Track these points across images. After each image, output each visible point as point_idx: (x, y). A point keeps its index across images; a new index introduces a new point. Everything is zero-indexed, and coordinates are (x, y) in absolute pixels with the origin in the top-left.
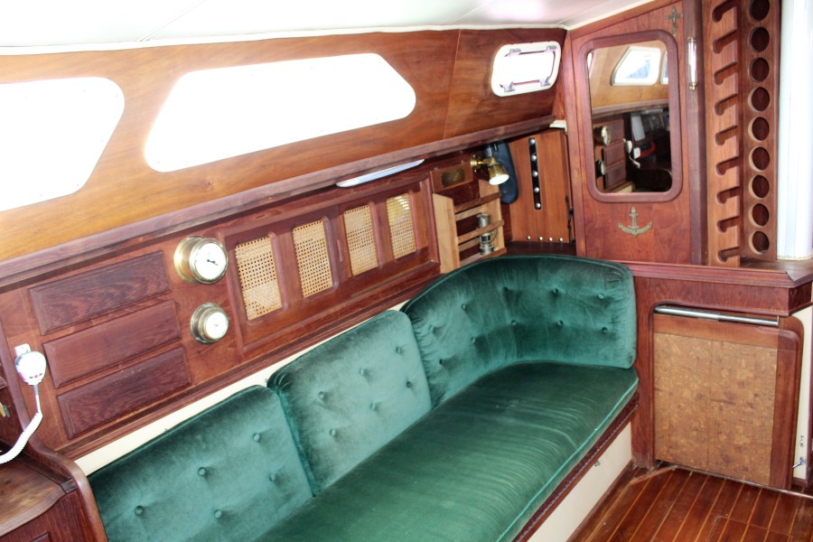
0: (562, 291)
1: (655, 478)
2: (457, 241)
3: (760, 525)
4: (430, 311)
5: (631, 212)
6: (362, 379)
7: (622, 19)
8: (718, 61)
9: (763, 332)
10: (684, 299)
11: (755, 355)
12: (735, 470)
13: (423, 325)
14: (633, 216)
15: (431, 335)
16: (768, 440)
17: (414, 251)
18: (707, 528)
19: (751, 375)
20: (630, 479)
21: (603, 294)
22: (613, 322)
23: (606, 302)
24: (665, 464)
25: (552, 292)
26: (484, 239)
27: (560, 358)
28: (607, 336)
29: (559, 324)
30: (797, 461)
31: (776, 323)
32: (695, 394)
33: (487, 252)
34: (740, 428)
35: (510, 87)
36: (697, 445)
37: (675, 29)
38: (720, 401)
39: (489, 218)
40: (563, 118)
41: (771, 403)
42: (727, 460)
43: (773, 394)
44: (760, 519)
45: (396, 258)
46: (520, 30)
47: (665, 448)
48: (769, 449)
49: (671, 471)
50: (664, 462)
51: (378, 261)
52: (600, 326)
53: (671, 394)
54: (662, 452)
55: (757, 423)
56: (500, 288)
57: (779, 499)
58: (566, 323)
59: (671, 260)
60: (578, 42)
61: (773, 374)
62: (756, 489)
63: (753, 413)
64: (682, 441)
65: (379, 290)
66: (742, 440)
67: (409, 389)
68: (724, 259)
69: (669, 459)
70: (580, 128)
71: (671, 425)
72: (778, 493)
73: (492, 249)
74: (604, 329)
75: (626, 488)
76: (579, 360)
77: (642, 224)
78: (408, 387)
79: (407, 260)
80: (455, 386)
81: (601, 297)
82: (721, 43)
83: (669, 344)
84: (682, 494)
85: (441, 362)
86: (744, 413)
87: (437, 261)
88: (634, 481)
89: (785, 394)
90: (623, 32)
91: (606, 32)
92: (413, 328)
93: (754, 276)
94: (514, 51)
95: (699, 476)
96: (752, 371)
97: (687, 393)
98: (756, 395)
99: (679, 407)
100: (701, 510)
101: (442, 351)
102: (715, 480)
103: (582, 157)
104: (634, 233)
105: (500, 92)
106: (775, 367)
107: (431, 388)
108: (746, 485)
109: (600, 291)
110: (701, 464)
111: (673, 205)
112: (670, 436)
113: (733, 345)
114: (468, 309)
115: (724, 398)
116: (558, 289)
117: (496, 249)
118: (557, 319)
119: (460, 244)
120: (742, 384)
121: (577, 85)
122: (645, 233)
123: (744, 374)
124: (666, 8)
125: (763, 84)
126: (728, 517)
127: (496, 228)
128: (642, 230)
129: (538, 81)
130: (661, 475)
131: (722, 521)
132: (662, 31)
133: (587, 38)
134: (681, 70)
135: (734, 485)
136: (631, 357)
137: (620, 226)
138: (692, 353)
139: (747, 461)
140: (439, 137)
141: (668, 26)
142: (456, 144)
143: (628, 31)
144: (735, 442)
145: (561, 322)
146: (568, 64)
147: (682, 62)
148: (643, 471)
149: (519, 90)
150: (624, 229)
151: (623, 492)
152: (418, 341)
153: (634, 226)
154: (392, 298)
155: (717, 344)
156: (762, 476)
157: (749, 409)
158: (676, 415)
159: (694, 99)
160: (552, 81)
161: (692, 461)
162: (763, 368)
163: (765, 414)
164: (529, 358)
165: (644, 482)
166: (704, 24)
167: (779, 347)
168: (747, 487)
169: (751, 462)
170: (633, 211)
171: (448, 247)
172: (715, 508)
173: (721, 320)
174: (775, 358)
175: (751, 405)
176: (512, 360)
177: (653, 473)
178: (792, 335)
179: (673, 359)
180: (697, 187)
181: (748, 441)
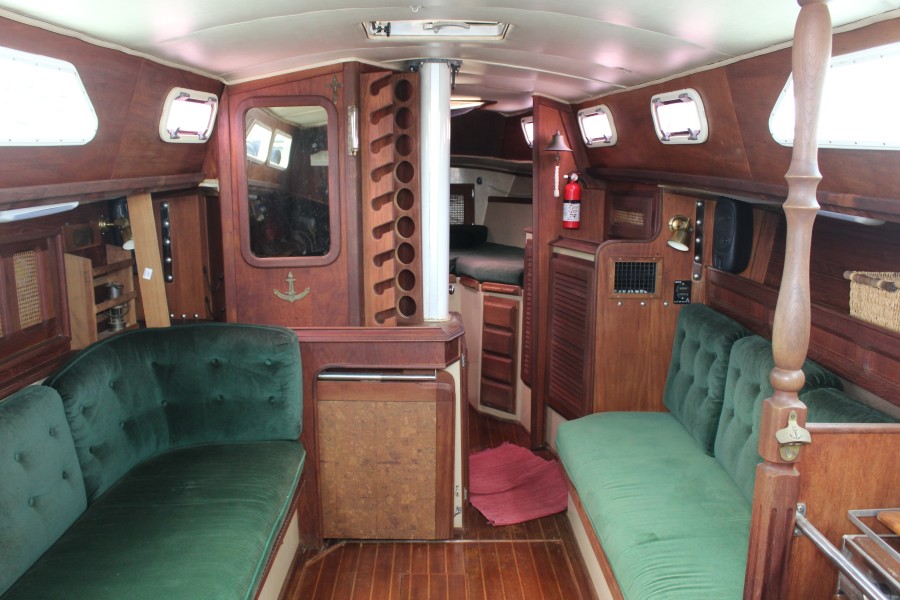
0: (223, 360)
1: (328, 556)
2: (95, 309)
3: (438, 572)
4: (79, 387)
5: (288, 278)
6: (17, 467)
7: (284, 81)
8: (376, 132)
9: (423, 388)
10: (349, 361)
11: (416, 411)
12: (404, 531)
13: (73, 404)
14: (290, 281)
15: (81, 416)
16: (432, 494)
17: (40, 322)
18: (395, 586)
19: (414, 431)
20: (305, 561)
21: (270, 360)
22: (283, 389)
23: (275, 367)
24: (333, 541)
25: (211, 363)
26: (113, 311)
27: (220, 439)
28: (277, 405)
29: (219, 399)
30: (456, 511)
31: (434, 377)
32: (361, 460)
33: (118, 328)
34: (406, 487)
35: (176, 133)
36: (365, 514)
37: (335, 98)
38: (385, 463)
39: (121, 288)
40: (216, 176)
41: (432, 457)
42: (396, 523)
43: (434, 447)
44: (436, 568)
45: (22, 328)
46: (190, 73)
47: (333, 523)
48: (433, 502)
49: (341, 548)
50: (332, 539)
51: (5, 330)
52: (267, 395)
53: (337, 464)
54: (331, 529)
55: (422, 478)
56: (149, 363)
57: (446, 548)
58: (227, 397)
59: (329, 323)
60: (236, 100)
61: (434, 427)
62: (424, 545)
63: (416, 470)
64: (351, 512)
65: (10, 363)
66: (408, 499)
67: (65, 481)
68: (381, 322)
69: (338, 534)
70: (235, 189)
71: (338, 498)
72: (444, 544)
73: (124, 325)
74: (271, 398)
75: (304, 570)
76: (242, 437)
77: (299, 290)
78: (64, 478)
79: (35, 329)
80: (108, 477)
81: (269, 363)
82: (377, 116)
83: (334, 411)
84: (361, 563)
85: (91, 450)
86: (409, 471)
87: (67, 335)
88: (309, 563)
89: (445, 445)
90: (284, 94)
91: (265, 92)
92: (65, 407)
93: (409, 334)
94: (185, 95)
95: (370, 544)
96: (414, 427)
97: (353, 461)
98: (419, 451)
99: (345, 476)
100: (384, 573)
101: (92, 436)
102: (386, 544)
103: (236, 219)
104: (292, 300)
105: (166, 138)
106: (435, 419)
107: (86, 480)
108: (414, 544)
109: (266, 358)
110: (370, 532)
111: (332, 269)
112: (337, 509)
113: (396, 404)
114: (116, 386)
115: (390, 459)
116: (218, 358)
117: (128, 325)
118: (216, 393)
119: (97, 314)
120: (406, 442)
121: (233, 143)
122: (302, 299)
123: (408, 431)
124: (328, 77)
125: (407, 158)
126: (410, 572)
127: (128, 302)
128: (299, 297)
129: (196, 133)
130: (334, 552)
131: (407, 577)
132: (324, 97)
133: (245, 96)
134: (341, 135)
135: (403, 545)
136: (299, 427)
137: (276, 292)
138: (356, 417)
139: (414, 519)
140: (107, 177)
141: (328, 92)
142: (124, 187)
143: (289, 94)
144: (403, 502)
145: (221, 397)
146: (224, 121)
147: (341, 129)
148: (314, 552)
149: (184, 139)
150: (281, 296)
151: (302, 575)
152: (70, 423)
153: (292, 291)
154: (30, 373)
155: (380, 404)
156: (429, 529)
157: (414, 466)
158: (343, 486)
159: (353, 164)
160: (208, 135)
161: (361, 532)
162: (424, 422)
163: (427, 468)
164: (185, 444)
165: (321, 560)
166: (362, 97)
167: (438, 401)
168: (416, 546)
169: (418, 519)
170: (290, 275)
171: (83, 318)
172: (395, 568)
173: (383, 380)
174: (434, 412)
175: (415, 461)
176: (165, 447)
177: (324, 552)
178: (447, 387)
179: (337, 427)
180: (355, 251)
181: (414, 498)
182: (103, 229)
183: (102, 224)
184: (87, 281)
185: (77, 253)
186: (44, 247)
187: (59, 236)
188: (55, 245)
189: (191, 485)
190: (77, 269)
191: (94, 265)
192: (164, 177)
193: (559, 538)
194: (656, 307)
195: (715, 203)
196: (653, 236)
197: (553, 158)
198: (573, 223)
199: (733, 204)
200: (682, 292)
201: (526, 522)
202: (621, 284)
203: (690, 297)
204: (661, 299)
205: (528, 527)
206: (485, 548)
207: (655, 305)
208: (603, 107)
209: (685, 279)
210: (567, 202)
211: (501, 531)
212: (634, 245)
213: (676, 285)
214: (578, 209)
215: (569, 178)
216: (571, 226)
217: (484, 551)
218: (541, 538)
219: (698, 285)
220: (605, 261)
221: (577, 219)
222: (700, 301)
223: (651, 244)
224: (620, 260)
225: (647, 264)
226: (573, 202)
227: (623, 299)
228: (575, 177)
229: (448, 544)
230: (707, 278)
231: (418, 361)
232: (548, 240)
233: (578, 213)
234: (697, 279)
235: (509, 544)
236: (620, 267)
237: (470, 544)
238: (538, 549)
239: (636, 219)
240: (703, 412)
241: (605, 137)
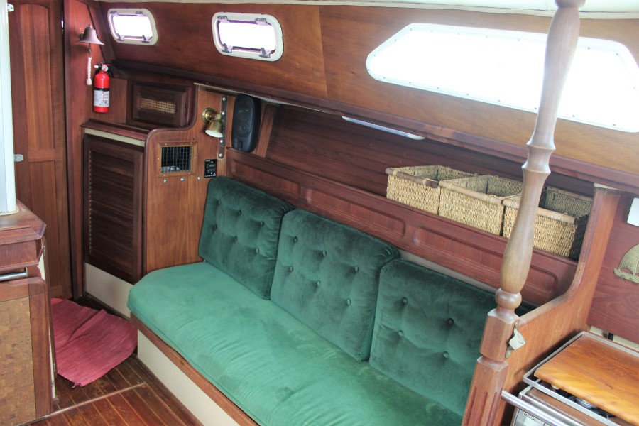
9: (14, 286)
11: (8, 310)
16: (31, 380)
19: (7, 329)
31: (25, 274)
41: (28, 348)
43: (30, 338)
48: (32, 387)
55: (18, 370)
57: (49, 424)
61: (28, 320)
63: (13, 363)
72: (44, 420)
89: (40, 334)
96: (7, 325)
98: (14, 345)
106: (29, 313)
139: (13, 408)
156: (29, 413)
157: (10, 361)
162: (18, 318)
163: (23, 359)
167: (30, 295)
169: (17, 407)
174: (27, 306)
175: (11, 356)
178: (36, 280)
181: (11, 390)
193: (141, 381)
194: (193, 180)
195: (234, 98)
196: (189, 124)
197: (85, 50)
198: (104, 108)
199: (252, 101)
200: (210, 167)
201: (107, 374)
202: (165, 163)
203: (216, 172)
204: (195, 175)
205: (111, 379)
206: (87, 411)
207: (191, 179)
208: (145, 11)
209: (213, 158)
210: (99, 89)
211: (90, 390)
212: (176, 132)
213: (206, 163)
214: (108, 96)
215: (100, 69)
216: (102, 111)
217: (86, 414)
218: (128, 386)
219: (222, 162)
220: (154, 146)
221: (107, 105)
222: (222, 174)
223: (189, 131)
224: (166, 146)
225: (185, 147)
226: (104, 90)
227: (168, 178)
228: (105, 68)
229: (49, 419)
230: (227, 157)
231: (9, 262)
232: (80, 123)
233: (108, 100)
234: (222, 157)
235: (104, 400)
236: (165, 151)
237: (69, 411)
238: (131, 397)
239: (167, 108)
241: (144, 37)
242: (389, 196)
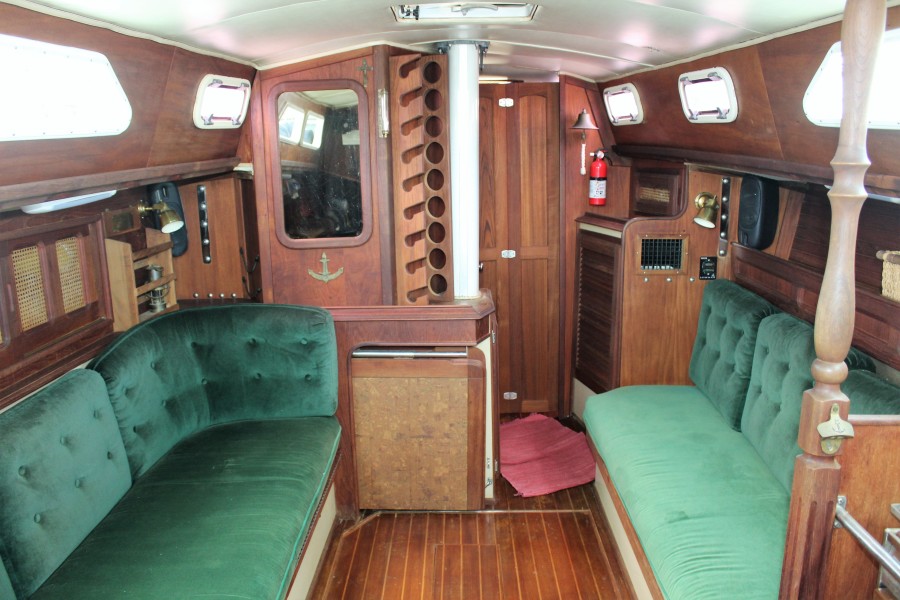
0: (260, 340)
1: (364, 526)
2: (136, 292)
3: (471, 542)
4: (122, 369)
5: (321, 258)
6: (64, 450)
7: (315, 65)
8: (406, 114)
9: (454, 365)
10: (382, 339)
11: (448, 387)
12: (437, 502)
13: (116, 385)
14: (324, 261)
15: (124, 397)
16: (464, 467)
17: (84, 305)
18: (429, 557)
19: (446, 406)
20: (341, 532)
21: (305, 339)
22: (318, 367)
23: (311, 346)
24: (369, 512)
25: (249, 344)
26: (154, 292)
27: (259, 415)
28: (313, 383)
29: (257, 377)
30: (487, 483)
31: (465, 354)
32: (395, 435)
33: (159, 309)
34: (439, 460)
35: (210, 120)
36: (399, 486)
37: (365, 81)
38: (419, 437)
39: (161, 271)
40: (250, 160)
41: (464, 431)
42: (429, 494)
43: (466, 421)
44: (468, 538)
45: (66, 312)
46: (222, 60)
47: (369, 495)
48: (465, 474)
49: (376, 518)
50: (368, 510)
51: (48, 314)
52: (303, 373)
53: (371, 438)
54: (366, 500)
55: (454, 452)
56: (189, 344)
57: (477, 519)
58: (265, 375)
59: (362, 303)
60: (268, 85)
61: (465, 402)
62: (457, 515)
63: (449, 443)
64: (385, 484)
65: (55, 348)
66: (441, 471)
67: (110, 461)
68: (413, 300)
69: (373, 505)
70: (269, 173)
71: (373, 471)
72: (475, 514)
73: (165, 305)
74: (307, 376)
75: (341, 540)
76: (279, 414)
77: (332, 270)
78: (109, 458)
79: (79, 313)
80: (152, 454)
81: (304, 342)
82: (407, 98)
83: (370, 388)
84: (396, 534)
85: (135, 429)
86: (442, 445)
87: (110, 318)
88: (346, 533)
89: (476, 419)
90: (315, 78)
91: (297, 77)
92: (108, 390)
93: (440, 312)
94: (218, 81)
95: (404, 515)
96: (446, 402)
97: (387, 435)
98: (451, 425)
99: (380, 450)
100: (418, 542)
101: (136, 418)
102: (420, 516)
103: (270, 203)
104: (326, 280)
105: (200, 124)
106: (466, 395)
107: (130, 459)
108: (447, 515)
109: (301, 337)
110: (405, 503)
111: (364, 249)
112: (372, 481)
113: (429, 380)
114: (158, 367)
115: (423, 433)
116: (256, 338)
117: (168, 306)
118: (254, 372)
119: (138, 297)
120: (438, 417)
121: (266, 127)
122: (336, 279)
123: (440, 407)
124: (357, 61)
125: (437, 140)
126: (443, 543)
127: (168, 283)
128: (333, 276)
129: (229, 119)
130: (369, 522)
131: (440, 547)
132: (355, 81)
133: (277, 81)
134: (372, 118)
135: (437, 516)
136: (334, 403)
137: (311, 272)
138: (391, 393)
139: (447, 490)
140: (143, 165)
141: (358, 76)
142: (160, 174)
143: (320, 78)
144: (435, 475)
145: (259, 375)
146: (257, 105)
147: (372, 114)
148: (351, 523)
149: (218, 125)
150: (315, 275)
151: (339, 545)
152: (113, 404)
153: (326, 271)
154: (74, 356)
155: (413, 380)
156: (460, 501)
157: (446, 440)
158: (377, 459)
159: (384, 147)
160: (241, 120)
161: (396, 503)
162: (456, 398)
163: (459, 441)
164: (225, 420)
165: (357, 531)
166: (392, 79)
167: (469, 376)
168: (449, 516)
169: (450, 491)
170: (324, 256)
171: (125, 301)
172: (429, 539)
173: (416, 358)
174: (465, 387)
175: (447, 436)
176: (206, 423)
177: (361, 523)
178: (478, 363)
179: (371, 402)
180: (387, 231)
181: (446, 471)
182: (142, 214)
183: (141, 209)
184: (127, 266)
185: (117, 238)
186: (86, 233)
187: (100, 222)
188: (96, 231)
189: (231, 462)
190: (118, 253)
191: (135, 250)
192: (199, 163)
193: (587, 508)
194: (681, 282)
195: (741, 179)
196: (680, 213)
197: (580, 137)
198: (600, 200)
199: (760, 183)
200: (707, 268)
201: (556, 493)
202: (647, 260)
203: (715, 272)
204: (687, 275)
205: (557, 498)
206: (515, 518)
207: (681, 280)
208: (630, 86)
209: (711, 256)
210: (594, 179)
211: (530, 501)
212: (661, 222)
213: (702, 261)
214: (604, 186)
215: (595, 156)
216: (597, 203)
217: (514, 521)
218: (570, 508)
219: (724, 262)
220: (632, 238)
221: (603, 196)
222: (725, 277)
223: (678, 221)
224: (647, 237)
225: (673, 240)
226: (599, 179)
227: (650, 276)
228: (601, 155)
229: (480, 515)
230: (732, 254)
231: (450, 338)
232: (575, 217)
233: (604, 191)
234: (723, 255)
235: (539, 514)
236: (647, 244)
237: (500, 514)
238: (567, 520)
239: (662, 196)
240: (730, 388)
241: (631, 116)
242: (885, 292)
